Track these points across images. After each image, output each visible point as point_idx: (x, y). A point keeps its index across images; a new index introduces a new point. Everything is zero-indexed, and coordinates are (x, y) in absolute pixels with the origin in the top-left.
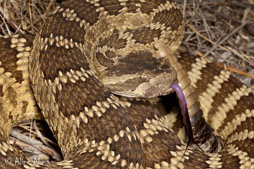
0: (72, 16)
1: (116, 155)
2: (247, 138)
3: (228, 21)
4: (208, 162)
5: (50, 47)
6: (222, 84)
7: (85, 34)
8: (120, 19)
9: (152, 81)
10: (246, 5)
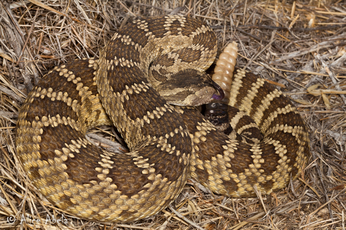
0: (128, 41)
1: (172, 147)
2: (279, 130)
3: (260, 41)
4: (251, 150)
5: (116, 67)
6: (258, 89)
7: (139, 55)
8: (165, 40)
9: (197, 93)
10: (273, 27)
